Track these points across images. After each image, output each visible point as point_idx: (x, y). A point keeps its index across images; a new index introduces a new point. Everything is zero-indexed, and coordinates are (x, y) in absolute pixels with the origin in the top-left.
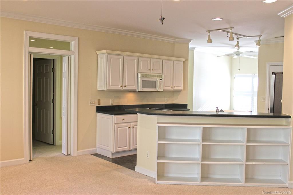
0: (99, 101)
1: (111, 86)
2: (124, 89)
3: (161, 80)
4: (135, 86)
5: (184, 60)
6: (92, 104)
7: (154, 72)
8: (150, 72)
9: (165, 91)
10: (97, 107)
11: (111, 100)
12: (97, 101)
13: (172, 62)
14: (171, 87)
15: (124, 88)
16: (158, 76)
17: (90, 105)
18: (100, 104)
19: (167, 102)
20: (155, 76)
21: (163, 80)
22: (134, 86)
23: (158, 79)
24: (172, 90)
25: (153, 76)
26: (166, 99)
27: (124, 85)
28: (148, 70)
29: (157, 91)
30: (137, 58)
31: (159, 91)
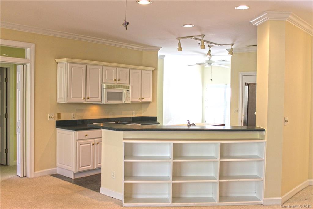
0: (59, 115)
1: (72, 98)
2: (87, 102)
3: (128, 91)
4: (99, 98)
5: (153, 69)
6: (51, 119)
7: (120, 82)
8: (116, 82)
9: (132, 103)
10: (57, 122)
11: (72, 113)
12: (56, 115)
13: (140, 71)
14: (138, 99)
15: (87, 100)
16: (124, 87)
17: (48, 119)
18: (60, 119)
19: (135, 115)
20: (121, 87)
21: (130, 91)
22: (98, 98)
23: (124, 90)
24: (141, 102)
25: (119, 87)
26: (133, 111)
27: (87, 97)
28: (114, 80)
29: (124, 103)
30: (101, 67)
31: (126, 103)
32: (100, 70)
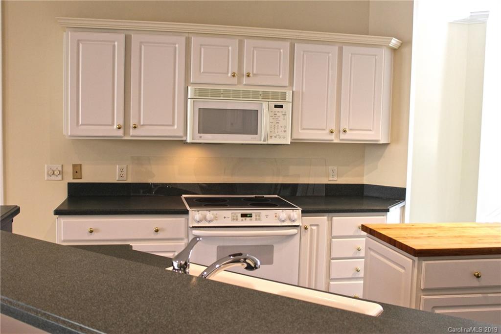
0: (77, 170)
1: (82, 125)
2: (132, 136)
3: (281, 107)
4: (176, 127)
5: (394, 42)
6: (53, 177)
7: (252, 80)
8: (240, 82)
9: (295, 144)
10: (71, 186)
11: (117, 166)
12: (69, 170)
13: (336, 49)
14: (327, 131)
15: (132, 132)
16: (266, 96)
17: (46, 179)
18: (81, 179)
19: (335, 178)
20: (256, 95)
21: (287, 107)
22: (173, 125)
23: (265, 105)
24: (335, 141)
25: (246, 94)
26: (330, 168)
27: (132, 123)
28: (229, 75)
29: (262, 142)
30: (183, 39)
31: (271, 141)
32: (180, 46)
